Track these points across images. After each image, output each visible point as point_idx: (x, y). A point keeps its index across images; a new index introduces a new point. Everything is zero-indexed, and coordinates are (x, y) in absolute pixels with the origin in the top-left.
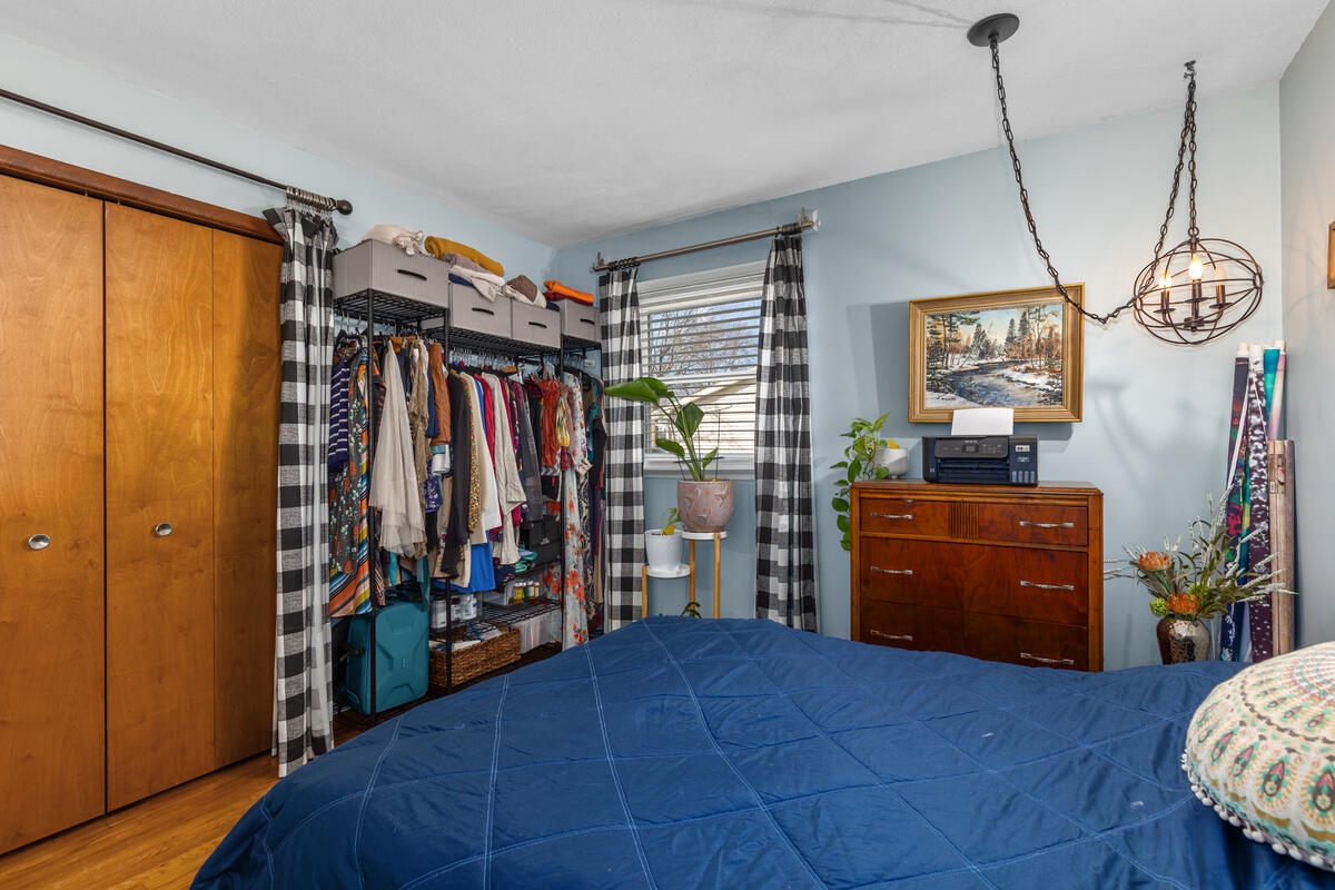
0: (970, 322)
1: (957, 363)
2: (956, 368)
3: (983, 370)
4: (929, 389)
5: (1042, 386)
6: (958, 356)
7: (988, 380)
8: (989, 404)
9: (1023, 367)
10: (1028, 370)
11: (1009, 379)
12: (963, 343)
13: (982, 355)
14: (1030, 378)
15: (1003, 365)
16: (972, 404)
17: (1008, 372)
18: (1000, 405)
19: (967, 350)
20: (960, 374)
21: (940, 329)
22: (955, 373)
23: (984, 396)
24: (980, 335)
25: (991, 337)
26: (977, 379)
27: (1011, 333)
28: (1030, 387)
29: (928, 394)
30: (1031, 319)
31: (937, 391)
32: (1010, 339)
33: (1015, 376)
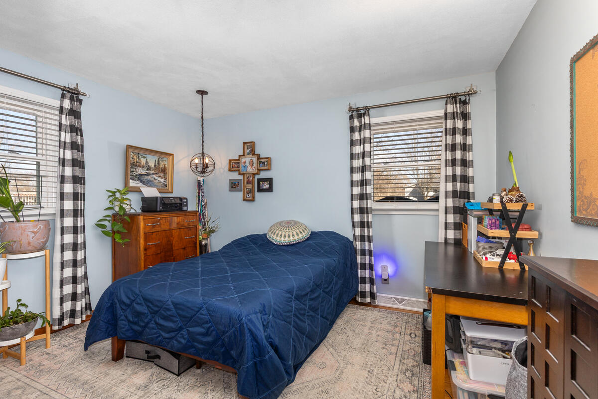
0: (144, 157)
1: (140, 171)
2: (140, 173)
3: (148, 174)
4: (131, 179)
5: (162, 182)
6: (140, 168)
7: (149, 178)
8: (149, 186)
9: (158, 175)
10: (159, 176)
11: (155, 179)
12: (142, 164)
13: (147, 170)
14: (160, 179)
15: (153, 174)
16: (145, 186)
17: (154, 176)
18: (152, 187)
19: (143, 167)
20: (141, 175)
21: (135, 157)
22: (140, 174)
23: (147, 184)
24: (147, 162)
25: (150, 164)
26: (146, 177)
27: (155, 164)
28: (160, 182)
29: (131, 181)
30: (160, 160)
31: (133, 180)
32: (155, 166)
33: (156, 178)
